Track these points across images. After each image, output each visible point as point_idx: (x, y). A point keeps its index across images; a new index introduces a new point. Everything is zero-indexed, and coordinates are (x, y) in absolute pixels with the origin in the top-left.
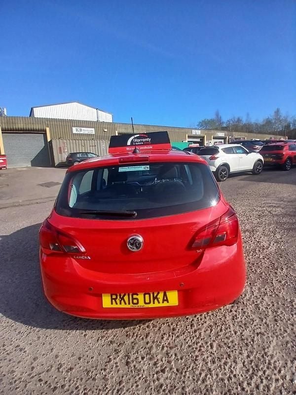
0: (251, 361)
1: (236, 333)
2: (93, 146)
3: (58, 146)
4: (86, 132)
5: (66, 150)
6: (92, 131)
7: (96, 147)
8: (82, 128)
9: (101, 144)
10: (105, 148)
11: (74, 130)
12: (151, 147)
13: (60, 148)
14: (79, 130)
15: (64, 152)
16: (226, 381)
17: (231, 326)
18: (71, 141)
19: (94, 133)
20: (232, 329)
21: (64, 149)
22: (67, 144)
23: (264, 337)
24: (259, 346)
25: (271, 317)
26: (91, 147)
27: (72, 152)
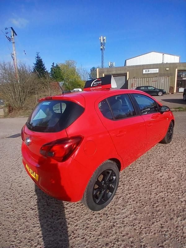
0: (58, 243)
1: (76, 226)
2: (154, 81)
3: (131, 83)
4: (153, 72)
5: (136, 85)
6: (156, 71)
7: (157, 82)
8: (150, 70)
9: (161, 79)
10: (164, 83)
11: (144, 72)
12: (101, 87)
13: (132, 84)
14: (147, 71)
15: (134, 86)
16: (38, 236)
17: (81, 221)
18: (140, 79)
19: (158, 72)
20: (78, 222)
21: (134, 85)
22: (137, 81)
23: (83, 243)
24: (73, 243)
25: (108, 240)
26: (153, 82)
27: (139, 86)
